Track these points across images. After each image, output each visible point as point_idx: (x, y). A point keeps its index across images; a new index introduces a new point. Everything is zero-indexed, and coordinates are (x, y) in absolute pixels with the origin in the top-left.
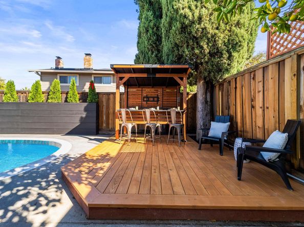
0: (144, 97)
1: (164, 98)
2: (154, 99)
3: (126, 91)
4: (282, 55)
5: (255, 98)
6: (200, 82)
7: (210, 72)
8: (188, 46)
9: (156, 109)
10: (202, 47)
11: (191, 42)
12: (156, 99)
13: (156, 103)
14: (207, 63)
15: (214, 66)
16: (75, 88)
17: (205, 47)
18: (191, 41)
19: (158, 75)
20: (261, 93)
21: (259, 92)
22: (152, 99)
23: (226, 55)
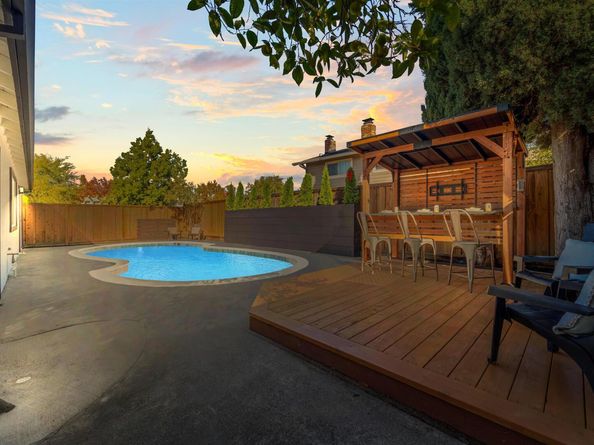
0: (432, 188)
2: (454, 190)
3: (396, 178)
6: (556, 137)
8: (483, 67)
9: (432, 210)
11: (488, 57)
12: (459, 189)
13: (459, 197)
15: (573, 90)
16: (328, 182)
18: (489, 54)
22: (449, 190)
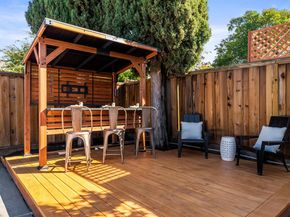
0: (63, 86)
1: (95, 89)
2: (79, 90)
4: (264, 61)
5: (233, 97)
6: (156, 72)
7: (176, 63)
10: (178, 31)
12: (82, 90)
13: (83, 96)
14: (176, 50)
17: (182, 31)
19: (112, 54)
20: (240, 93)
21: (238, 91)
22: (76, 90)
23: (195, 47)
